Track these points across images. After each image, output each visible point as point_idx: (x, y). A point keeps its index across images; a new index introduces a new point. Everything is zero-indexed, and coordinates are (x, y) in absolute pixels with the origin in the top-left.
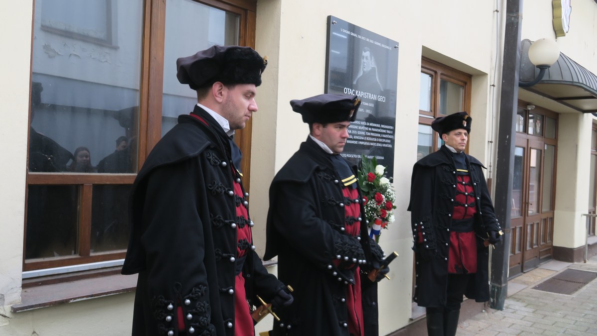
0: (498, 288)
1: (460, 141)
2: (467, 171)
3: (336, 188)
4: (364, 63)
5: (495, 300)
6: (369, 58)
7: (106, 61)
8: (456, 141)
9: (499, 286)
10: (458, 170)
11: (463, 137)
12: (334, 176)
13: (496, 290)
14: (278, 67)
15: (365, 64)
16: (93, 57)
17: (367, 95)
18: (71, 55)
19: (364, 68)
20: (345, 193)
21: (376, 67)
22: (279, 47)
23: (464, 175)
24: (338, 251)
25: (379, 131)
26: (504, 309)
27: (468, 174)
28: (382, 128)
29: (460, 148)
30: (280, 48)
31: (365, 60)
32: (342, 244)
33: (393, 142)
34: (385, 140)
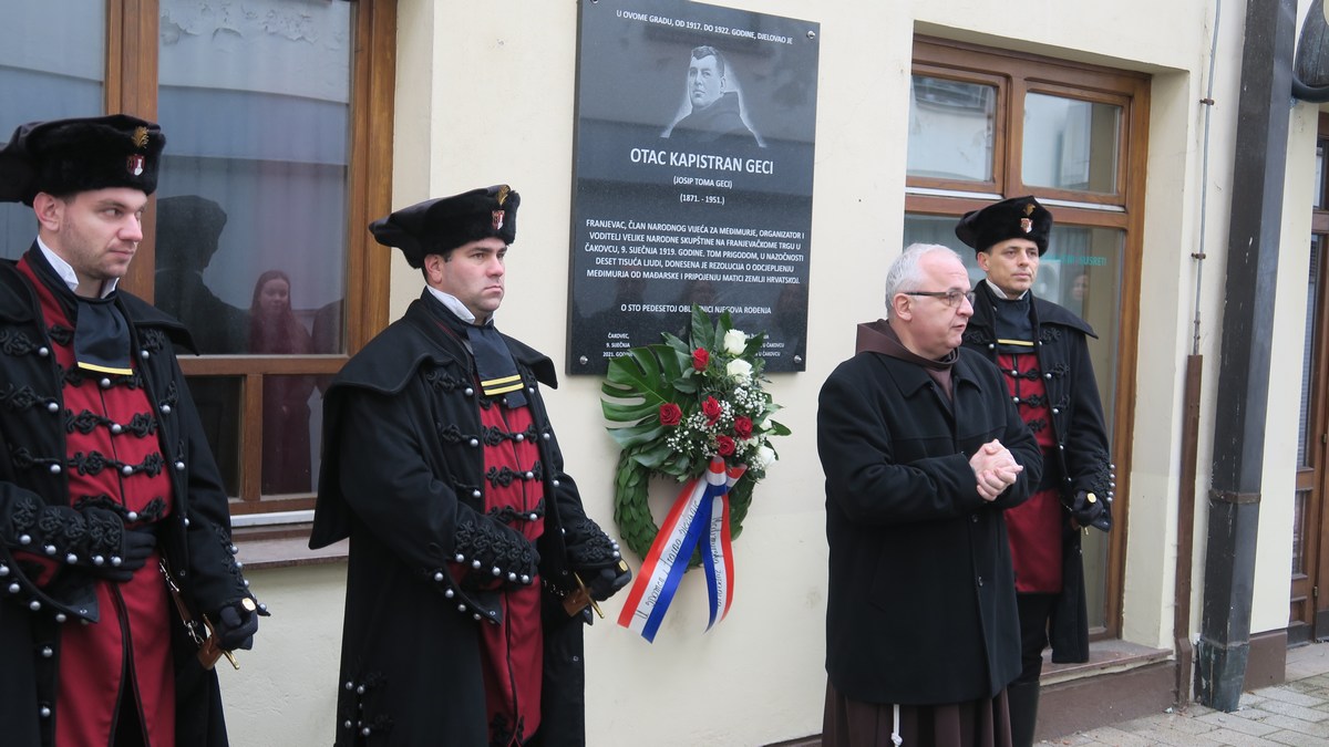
0: (1217, 651)
1: (1015, 269)
2: (1031, 344)
3: (466, 406)
4: (696, 84)
5: (1211, 681)
6: (714, 71)
7: (303, 38)
8: (1005, 267)
9: (1221, 646)
10: (1000, 341)
11: (1022, 258)
12: (464, 380)
13: (1213, 656)
14: (430, 117)
15: (701, 88)
16: (271, 29)
17: (707, 160)
18: (217, 30)
19: (698, 96)
20: (489, 419)
21: (738, 91)
22: (431, 71)
23: (1021, 354)
24: (459, 547)
25: (753, 244)
26: (1241, 709)
27: (1032, 350)
28: (764, 239)
29: (1017, 285)
30: (434, 73)
31: (699, 78)
32: (472, 534)
33: (802, 269)
34: (773, 267)
